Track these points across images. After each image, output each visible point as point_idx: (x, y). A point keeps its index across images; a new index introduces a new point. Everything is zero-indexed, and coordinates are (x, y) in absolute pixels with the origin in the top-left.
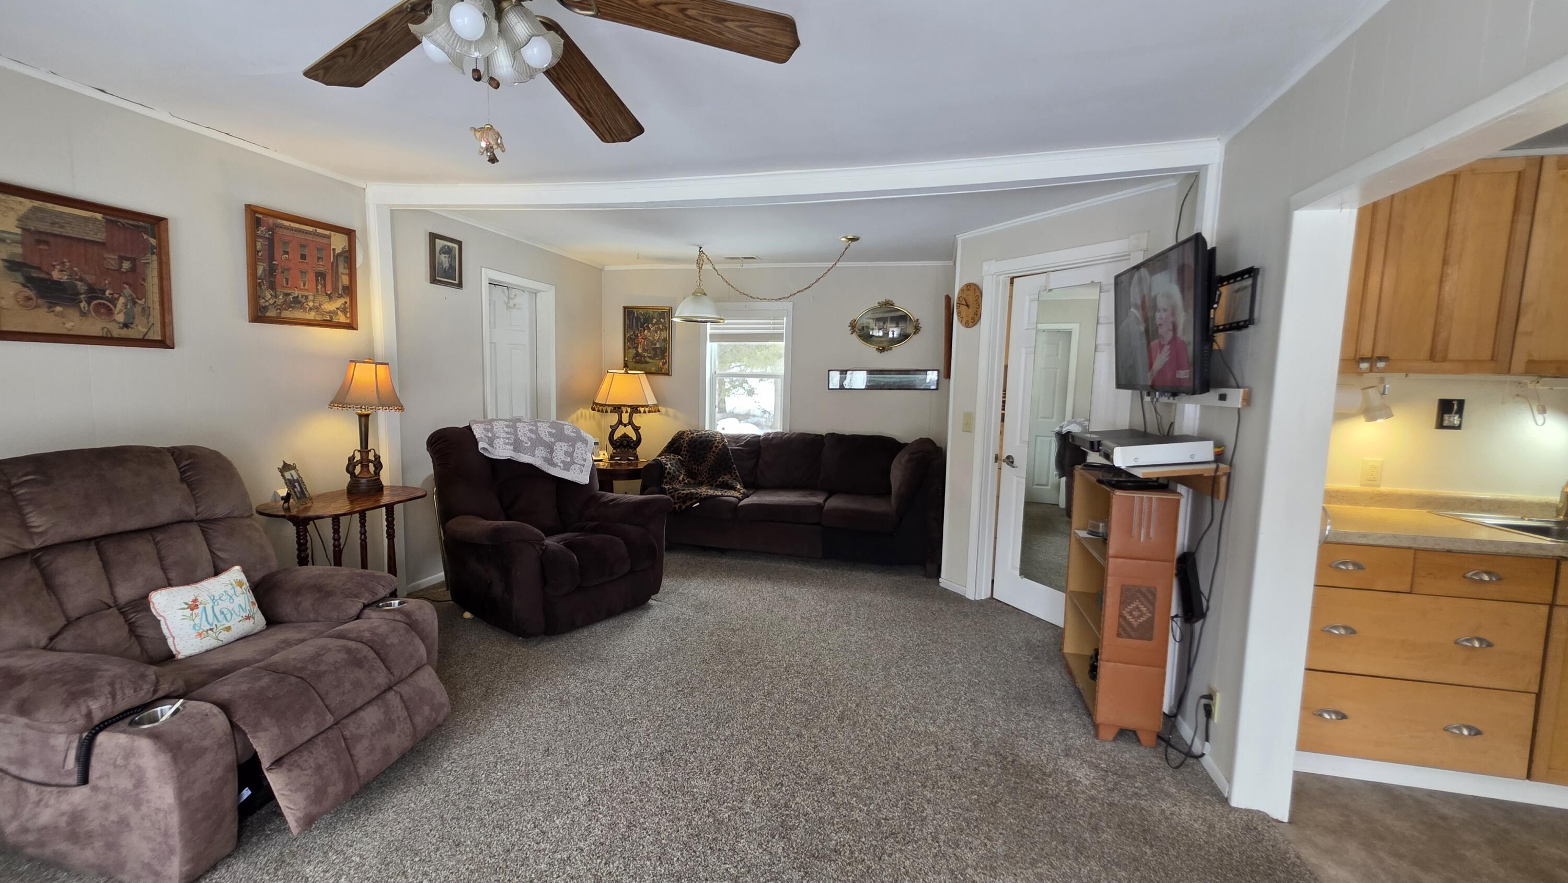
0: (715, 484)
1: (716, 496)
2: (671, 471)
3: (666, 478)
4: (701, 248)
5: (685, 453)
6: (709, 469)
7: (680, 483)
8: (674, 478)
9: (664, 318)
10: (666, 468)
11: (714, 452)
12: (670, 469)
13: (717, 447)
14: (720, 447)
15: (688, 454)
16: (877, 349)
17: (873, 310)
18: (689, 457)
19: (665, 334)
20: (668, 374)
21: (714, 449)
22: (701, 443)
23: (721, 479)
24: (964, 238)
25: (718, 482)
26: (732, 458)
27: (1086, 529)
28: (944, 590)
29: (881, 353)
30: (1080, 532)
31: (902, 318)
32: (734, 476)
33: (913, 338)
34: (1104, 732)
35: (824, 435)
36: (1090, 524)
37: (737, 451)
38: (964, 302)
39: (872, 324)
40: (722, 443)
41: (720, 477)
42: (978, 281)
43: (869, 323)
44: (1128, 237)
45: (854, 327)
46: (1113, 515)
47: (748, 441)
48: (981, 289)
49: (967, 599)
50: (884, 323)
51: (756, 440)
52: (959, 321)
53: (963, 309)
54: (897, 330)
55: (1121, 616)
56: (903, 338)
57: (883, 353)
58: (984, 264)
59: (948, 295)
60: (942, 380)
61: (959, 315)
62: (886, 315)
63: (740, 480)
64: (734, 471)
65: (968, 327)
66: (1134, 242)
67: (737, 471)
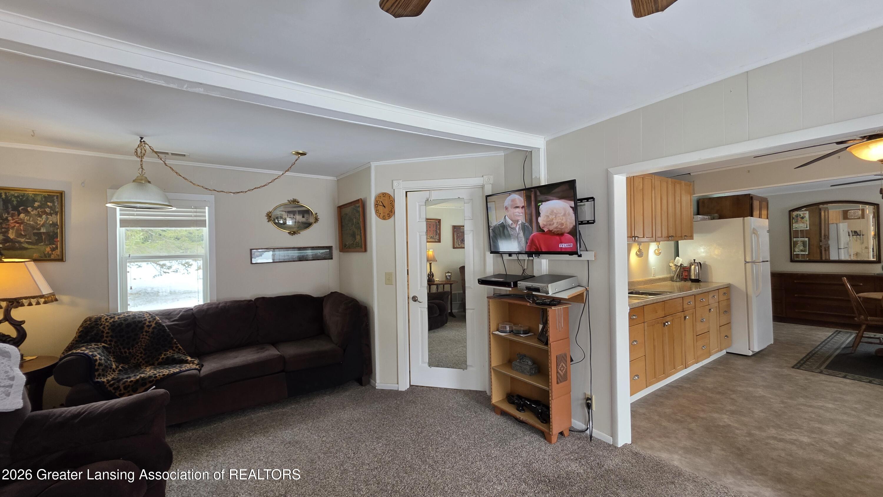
0: (156, 363)
1: (174, 374)
2: (103, 361)
3: (98, 370)
4: (142, 138)
5: (110, 338)
6: (145, 350)
7: (114, 371)
8: (107, 369)
9: (53, 202)
10: (96, 360)
11: (147, 332)
12: (100, 359)
13: (149, 326)
14: (154, 325)
15: (115, 340)
16: (289, 233)
17: (285, 205)
18: (115, 342)
19: (53, 219)
20: (61, 259)
21: (146, 329)
22: (129, 325)
23: (163, 356)
24: (376, 164)
25: (160, 360)
26: (170, 333)
27: (498, 330)
28: (383, 390)
29: (292, 235)
30: (497, 333)
31: (307, 212)
32: (177, 350)
33: (315, 226)
34: (554, 439)
35: (253, 300)
36: (500, 327)
37: (173, 326)
38: (381, 204)
39: (285, 215)
40: (155, 322)
41: (160, 354)
42: (389, 191)
43: (282, 215)
44: (483, 177)
45: (270, 217)
46: (550, 320)
47: (182, 316)
48: (393, 196)
49: (401, 391)
50: (294, 215)
51: (190, 312)
52: (377, 216)
53: (381, 208)
54: (304, 220)
55: (557, 372)
56: (307, 225)
57: (294, 236)
58: (394, 182)
59: (361, 199)
60: (336, 253)
61: (377, 211)
62: (295, 209)
63: (184, 352)
64: (175, 346)
65: (384, 219)
66: (486, 179)
67: (179, 345)
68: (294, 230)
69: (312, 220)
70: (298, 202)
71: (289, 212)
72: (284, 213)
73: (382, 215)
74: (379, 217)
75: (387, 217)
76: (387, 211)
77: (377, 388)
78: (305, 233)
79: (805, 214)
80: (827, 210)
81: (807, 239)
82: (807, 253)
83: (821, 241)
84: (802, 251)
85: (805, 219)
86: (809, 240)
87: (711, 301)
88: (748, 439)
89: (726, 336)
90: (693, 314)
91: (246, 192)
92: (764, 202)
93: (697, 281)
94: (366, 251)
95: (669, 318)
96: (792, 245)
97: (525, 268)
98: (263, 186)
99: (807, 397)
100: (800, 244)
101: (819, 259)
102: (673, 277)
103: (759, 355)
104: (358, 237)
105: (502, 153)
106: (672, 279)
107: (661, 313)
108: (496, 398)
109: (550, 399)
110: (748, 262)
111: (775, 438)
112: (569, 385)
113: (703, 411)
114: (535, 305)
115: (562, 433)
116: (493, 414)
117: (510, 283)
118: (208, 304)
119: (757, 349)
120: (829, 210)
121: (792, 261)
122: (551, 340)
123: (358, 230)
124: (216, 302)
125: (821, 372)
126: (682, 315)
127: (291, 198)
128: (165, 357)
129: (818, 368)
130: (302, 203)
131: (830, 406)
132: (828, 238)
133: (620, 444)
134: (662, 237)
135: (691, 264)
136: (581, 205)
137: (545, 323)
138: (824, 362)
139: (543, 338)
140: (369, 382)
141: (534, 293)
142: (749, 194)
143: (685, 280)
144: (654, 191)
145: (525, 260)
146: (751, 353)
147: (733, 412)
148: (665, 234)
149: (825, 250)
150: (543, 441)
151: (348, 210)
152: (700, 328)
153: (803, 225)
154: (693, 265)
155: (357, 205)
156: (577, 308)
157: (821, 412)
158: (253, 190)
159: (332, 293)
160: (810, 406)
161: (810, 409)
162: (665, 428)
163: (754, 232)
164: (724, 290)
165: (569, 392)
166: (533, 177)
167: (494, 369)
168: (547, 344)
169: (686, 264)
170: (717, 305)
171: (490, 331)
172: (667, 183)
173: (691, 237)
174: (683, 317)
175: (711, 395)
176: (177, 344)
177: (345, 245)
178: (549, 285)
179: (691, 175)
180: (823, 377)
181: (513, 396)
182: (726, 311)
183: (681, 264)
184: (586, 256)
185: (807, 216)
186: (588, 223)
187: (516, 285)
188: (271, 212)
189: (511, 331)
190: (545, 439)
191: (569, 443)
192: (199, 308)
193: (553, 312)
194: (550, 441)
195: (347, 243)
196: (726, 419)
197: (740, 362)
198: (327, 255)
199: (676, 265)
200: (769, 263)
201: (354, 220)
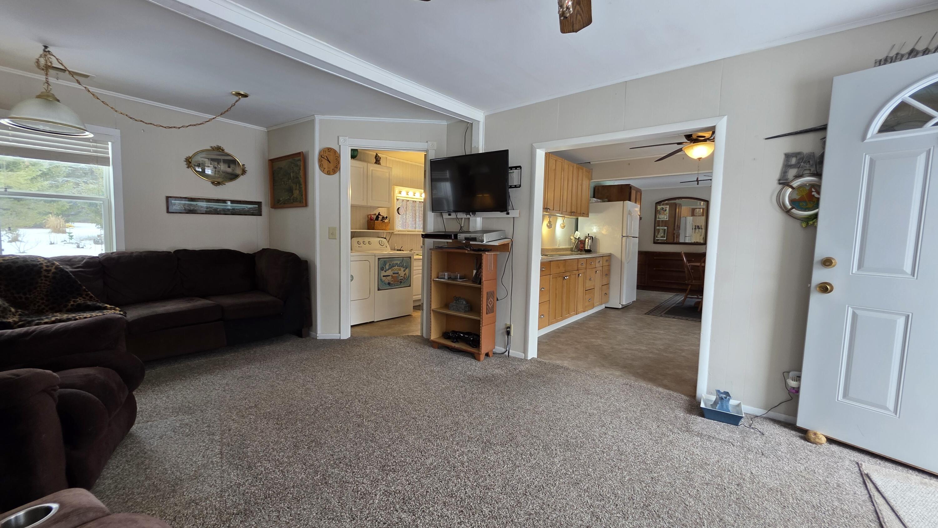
0: (64, 310)
4: (46, 47)
6: (46, 296)
11: (46, 277)
13: (48, 271)
14: (53, 270)
16: (212, 183)
17: (207, 151)
23: (72, 303)
24: (321, 118)
25: (69, 307)
26: (77, 280)
27: (438, 278)
28: (324, 340)
29: (216, 186)
30: (437, 279)
31: (232, 162)
32: (88, 298)
33: (242, 178)
34: (482, 357)
35: (172, 252)
36: (440, 275)
37: (80, 273)
38: (325, 158)
39: (207, 162)
40: (54, 267)
41: (69, 301)
42: (335, 147)
43: (205, 162)
44: (427, 142)
45: (189, 162)
46: (484, 263)
47: (86, 263)
48: (338, 152)
49: (343, 340)
50: (218, 163)
51: (97, 260)
52: (321, 170)
53: (325, 163)
54: (229, 170)
55: (487, 305)
56: (233, 177)
57: (218, 186)
58: (340, 138)
59: (302, 152)
60: (265, 209)
61: (321, 166)
62: (219, 157)
63: (97, 301)
64: (86, 293)
65: (329, 174)
66: (431, 145)
67: (89, 292)
68: (219, 180)
69: (238, 171)
70: (223, 150)
71: (212, 160)
72: (206, 160)
73: (326, 170)
74: (323, 171)
75: (332, 173)
76: (332, 166)
77: (318, 338)
78: (230, 185)
79: (667, 207)
80: (680, 205)
81: (666, 228)
82: (665, 239)
83: (674, 230)
84: (662, 237)
85: (666, 212)
86: (667, 228)
87: (597, 265)
88: (611, 350)
89: (606, 294)
90: (584, 273)
91: (179, 128)
92: (639, 191)
93: (589, 251)
94: (306, 205)
95: (568, 274)
96: (656, 232)
97: (462, 226)
98: (199, 124)
99: (649, 328)
100: (661, 231)
101: (672, 241)
102: (573, 248)
103: (625, 308)
104: (296, 193)
105: (445, 123)
106: (571, 250)
107: (562, 269)
108: (434, 336)
109: (481, 325)
110: (624, 236)
111: (626, 349)
112: (495, 317)
113: (586, 338)
114: (472, 252)
115: (487, 355)
116: (431, 348)
117: (451, 235)
118: (117, 253)
119: (624, 303)
120: (682, 207)
121: (655, 243)
122: (484, 279)
123: (296, 185)
124: (124, 251)
125: (661, 316)
126: (577, 272)
127: (214, 145)
128: (75, 304)
129: (660, 314)
130: (227, 151)
131: (662, 332)
132: (679, 228)
133: (529, 358)
134: (566, 211)
135: (586, 237)
136: (511, 173)
137: (479, 267)
138: (664, 311)
139: (478, 279)
140: (308, 335)
141: (471, 243)
142: (629, 185)
143: (581, 250)
144: (563, 173)
145: (462, 218)
146: (620, 307)
147: (604, 338)
148: (569, 210)
149: (677, 237)
150: (473, 361)
151: (283, 164)
152: (589, 285)
153: (664, 217)
154: (587, 238)
155: (297, 158)
156: (503, 256)
157: (656, 335)
158: (187, 126)
159: (263, 249)
160: (650, 333)
161: (650, 334)
162: (560, 348)
163: (630, 213)
164: (607, 258)
165: (494, 322)
166: (473, 146)
167: (433, 310)
168: (480, 283)
169: (582, 238)
170: (601, 268)
171: (431, 278)
172: (573, 167)
173: (587, 216)
174: (577, 275)
175: (592, 330)
176: (87, 292)
177: (279, 201)
178: (485, 235)
179: (591, 163)
180: (661, 318)
181: (448, 333)
182: (606, 274)
183: (579, 238)
184: (513, 213)
185: (668, 209)
186: (516, 187)
187: (456, 236)
188: (190, 158)
189: (448, 279)
190: (475, 359)
191: (493, 360)
192: (106, 257)
193: (487, 257)
194: (479, 360)
195: (281, 199)
196: (599, 342)
197: (613, 313)
198: (255, 211)
199: (576, 238)
200: (638, 239)
201: (292, 175)
